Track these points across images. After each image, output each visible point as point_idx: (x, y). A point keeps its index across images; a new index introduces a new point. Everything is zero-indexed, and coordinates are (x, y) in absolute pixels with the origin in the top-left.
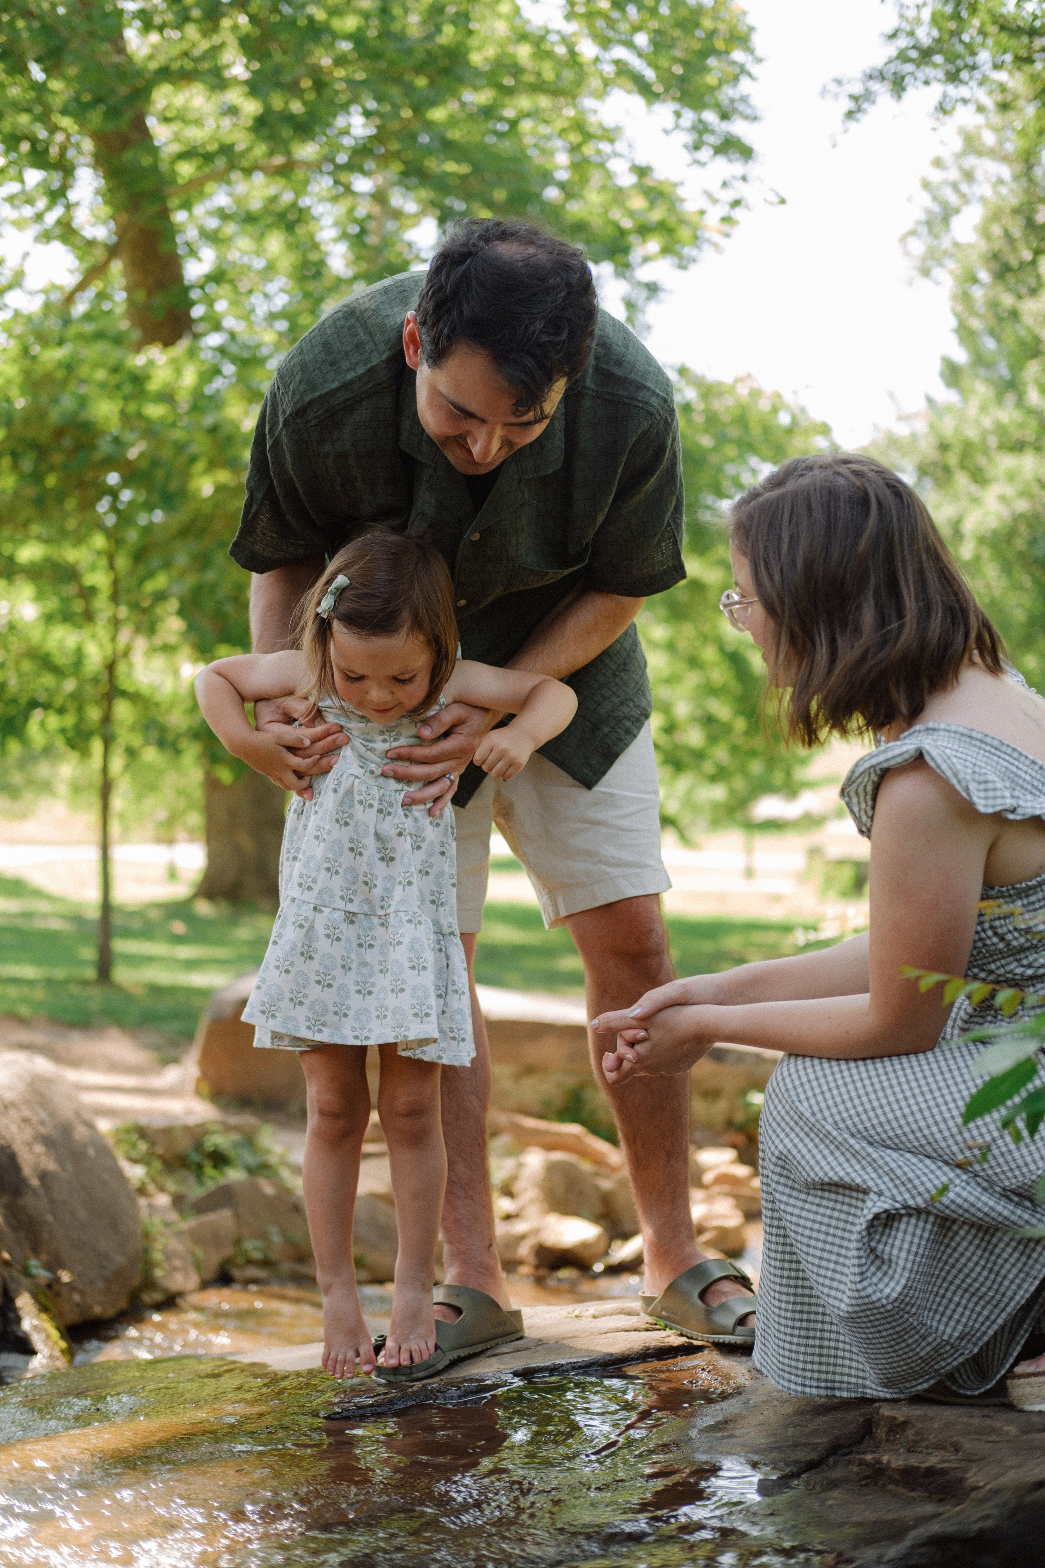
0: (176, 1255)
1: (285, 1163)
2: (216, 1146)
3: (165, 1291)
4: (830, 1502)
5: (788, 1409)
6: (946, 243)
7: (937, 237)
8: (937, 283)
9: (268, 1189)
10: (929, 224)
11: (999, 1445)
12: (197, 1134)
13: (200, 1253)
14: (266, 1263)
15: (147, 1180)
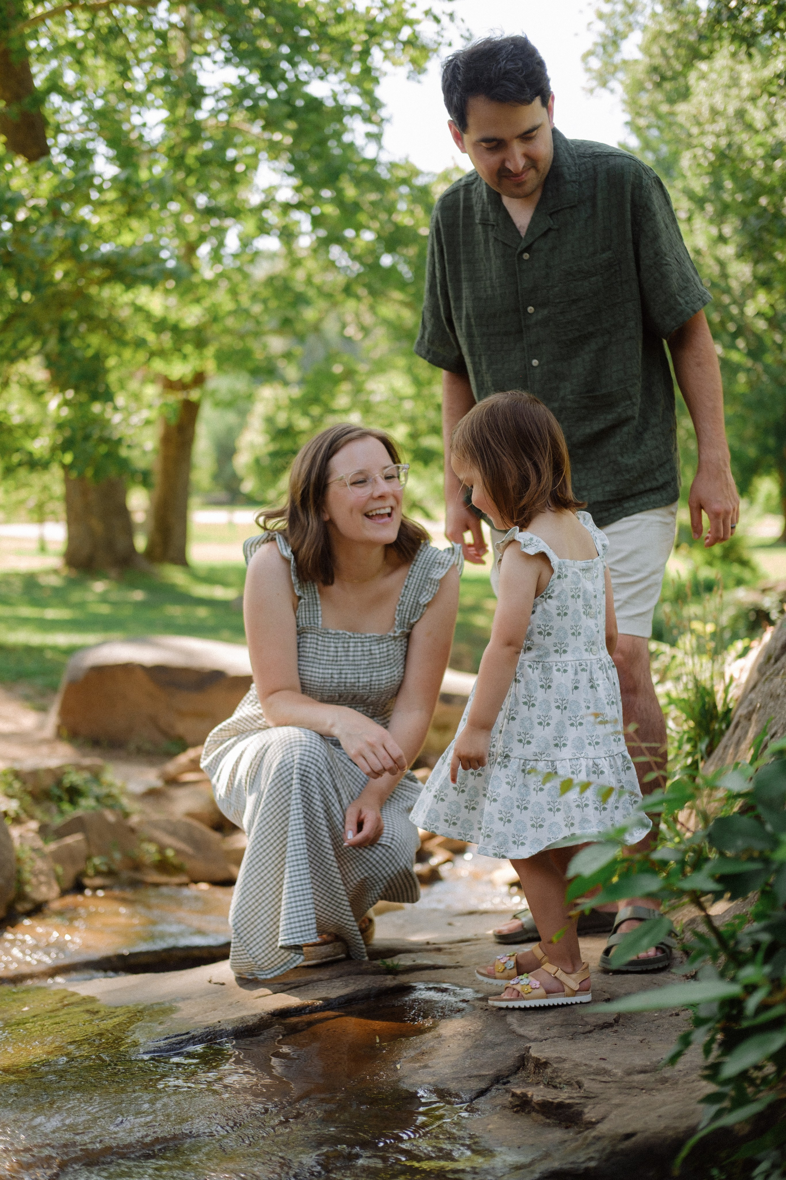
0: (41, 872)
1: (124, 792)
2: (71, 782)
3: (33, 901)
4: (490, 1127)
5: (468, 1043)
6: (617, 59)
7: (610, 56)
8: (612, 91)
9: (111, 817)
10: (604, 46)
11: (609, 1085)
12: (57, 775)
13: (59, 869)
14: (110, 873)
15: (21, 812)
